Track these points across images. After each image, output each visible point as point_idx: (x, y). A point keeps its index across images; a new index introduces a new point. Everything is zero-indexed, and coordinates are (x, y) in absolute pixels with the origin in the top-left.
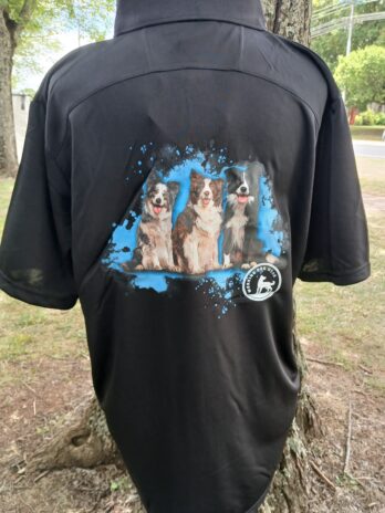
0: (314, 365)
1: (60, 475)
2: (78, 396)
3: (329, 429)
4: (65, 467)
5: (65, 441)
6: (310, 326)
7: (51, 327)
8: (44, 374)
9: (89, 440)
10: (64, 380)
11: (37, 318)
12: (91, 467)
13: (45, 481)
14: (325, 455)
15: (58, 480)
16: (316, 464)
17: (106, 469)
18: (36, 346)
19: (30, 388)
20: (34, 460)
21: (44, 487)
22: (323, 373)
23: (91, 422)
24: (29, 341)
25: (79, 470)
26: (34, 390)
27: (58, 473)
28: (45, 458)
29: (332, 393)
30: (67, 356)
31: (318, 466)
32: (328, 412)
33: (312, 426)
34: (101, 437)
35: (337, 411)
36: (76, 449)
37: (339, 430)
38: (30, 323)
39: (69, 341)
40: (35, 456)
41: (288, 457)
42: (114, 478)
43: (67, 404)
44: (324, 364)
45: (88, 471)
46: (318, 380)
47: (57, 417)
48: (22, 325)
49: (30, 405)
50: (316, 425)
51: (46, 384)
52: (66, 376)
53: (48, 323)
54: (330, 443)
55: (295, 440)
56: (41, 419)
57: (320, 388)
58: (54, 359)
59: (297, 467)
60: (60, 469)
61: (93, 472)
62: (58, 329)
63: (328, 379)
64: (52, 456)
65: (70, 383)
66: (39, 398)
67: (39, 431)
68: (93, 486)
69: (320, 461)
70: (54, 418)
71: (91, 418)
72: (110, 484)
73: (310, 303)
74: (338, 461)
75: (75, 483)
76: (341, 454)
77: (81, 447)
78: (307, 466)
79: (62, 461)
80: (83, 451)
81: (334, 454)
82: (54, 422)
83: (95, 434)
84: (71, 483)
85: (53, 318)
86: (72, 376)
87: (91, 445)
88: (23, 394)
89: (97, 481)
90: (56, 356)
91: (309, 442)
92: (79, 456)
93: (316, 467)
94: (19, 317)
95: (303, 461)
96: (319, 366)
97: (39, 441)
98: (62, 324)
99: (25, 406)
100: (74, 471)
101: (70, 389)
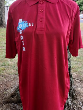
0: (77, 80)
1: (8, 105)
2: (15, 84)
3: (79, 98)
4: (10, 103)
5: (10, 96)
6: (77, 70)
7: (10, 66)
8: (7, 78)
9: (16, 96)
10: (12, 80)
11: (7, 64)
12: (16, 103)
13: (4, 106)
14: (77, 105)
15: (7, 106)
16: (74, 107)
17: (20, 104)
18: (6, 71)
19: (3, 82)
20: (2, 100)
21: (4, 107)
22: (79, 83)
23: (16, 92)
24: (4, 70)
25: (13, 104)
26: (4, 82)
27: (8, 104)
28: (5, 100)
29: (81, 88)
30: (13, 74)
31: (75, 108)
32: (79, 93)
33: (74, 97)
34: (19, 96)
35: (81, 93)
36: (12, 98)
37: (81, 98)
38: (5, 65)
39: (14, 70)
40: (3, 99)
41: (66, 105)
42: (21, 106)
43: (12, 86)
44: (80, 80)
45: (15, 104)
46: (77, 84)
47: (9, 90)
48: (3, 65)
49: (3, 86)
50: (75, 97)
51: (7, 81)
52: (12, 79)
53: (9, 65)
54: (79, 102)
55: (69, 101)
56: (5, 90)
57: (77, 86)
58: (10, 75)
59: (69, 108)
60: (8, 103)
61: (16, 105)
62: (12, 67)
63: (80, 84)
64: (6, 100)
65: (13, 81)
66: (5, 84)
67: (4, 93)
68: (16, 108)
69: (75, 106)
70: (8, 90)
71: (17, 91)
72: (20, 108)
73: (77, 64)
74: (80, 107)
75: (12, 107)
76: (81, 105)
77: (14, 98)
78: (72, 107)
79: (9, 101)
80: (14, 99)
81: (79, 104)
82: (8, 91)
83: (17, 95)
84: (11, 107)
85: (11, 64)
86: (14, 79)
87: (16, 98)
88: (1, 83)
89: (17, 107)
90: (11, 74)
91: (73, 101)
92: (13, 100)
93: (74, 108)
94: (2, 63)
95: (70, 106)
96: (78, 81)
97: (4, 95)
98: (13, 66)
99: (1, 86)
100: (12, 104)
101: (13, 83)
